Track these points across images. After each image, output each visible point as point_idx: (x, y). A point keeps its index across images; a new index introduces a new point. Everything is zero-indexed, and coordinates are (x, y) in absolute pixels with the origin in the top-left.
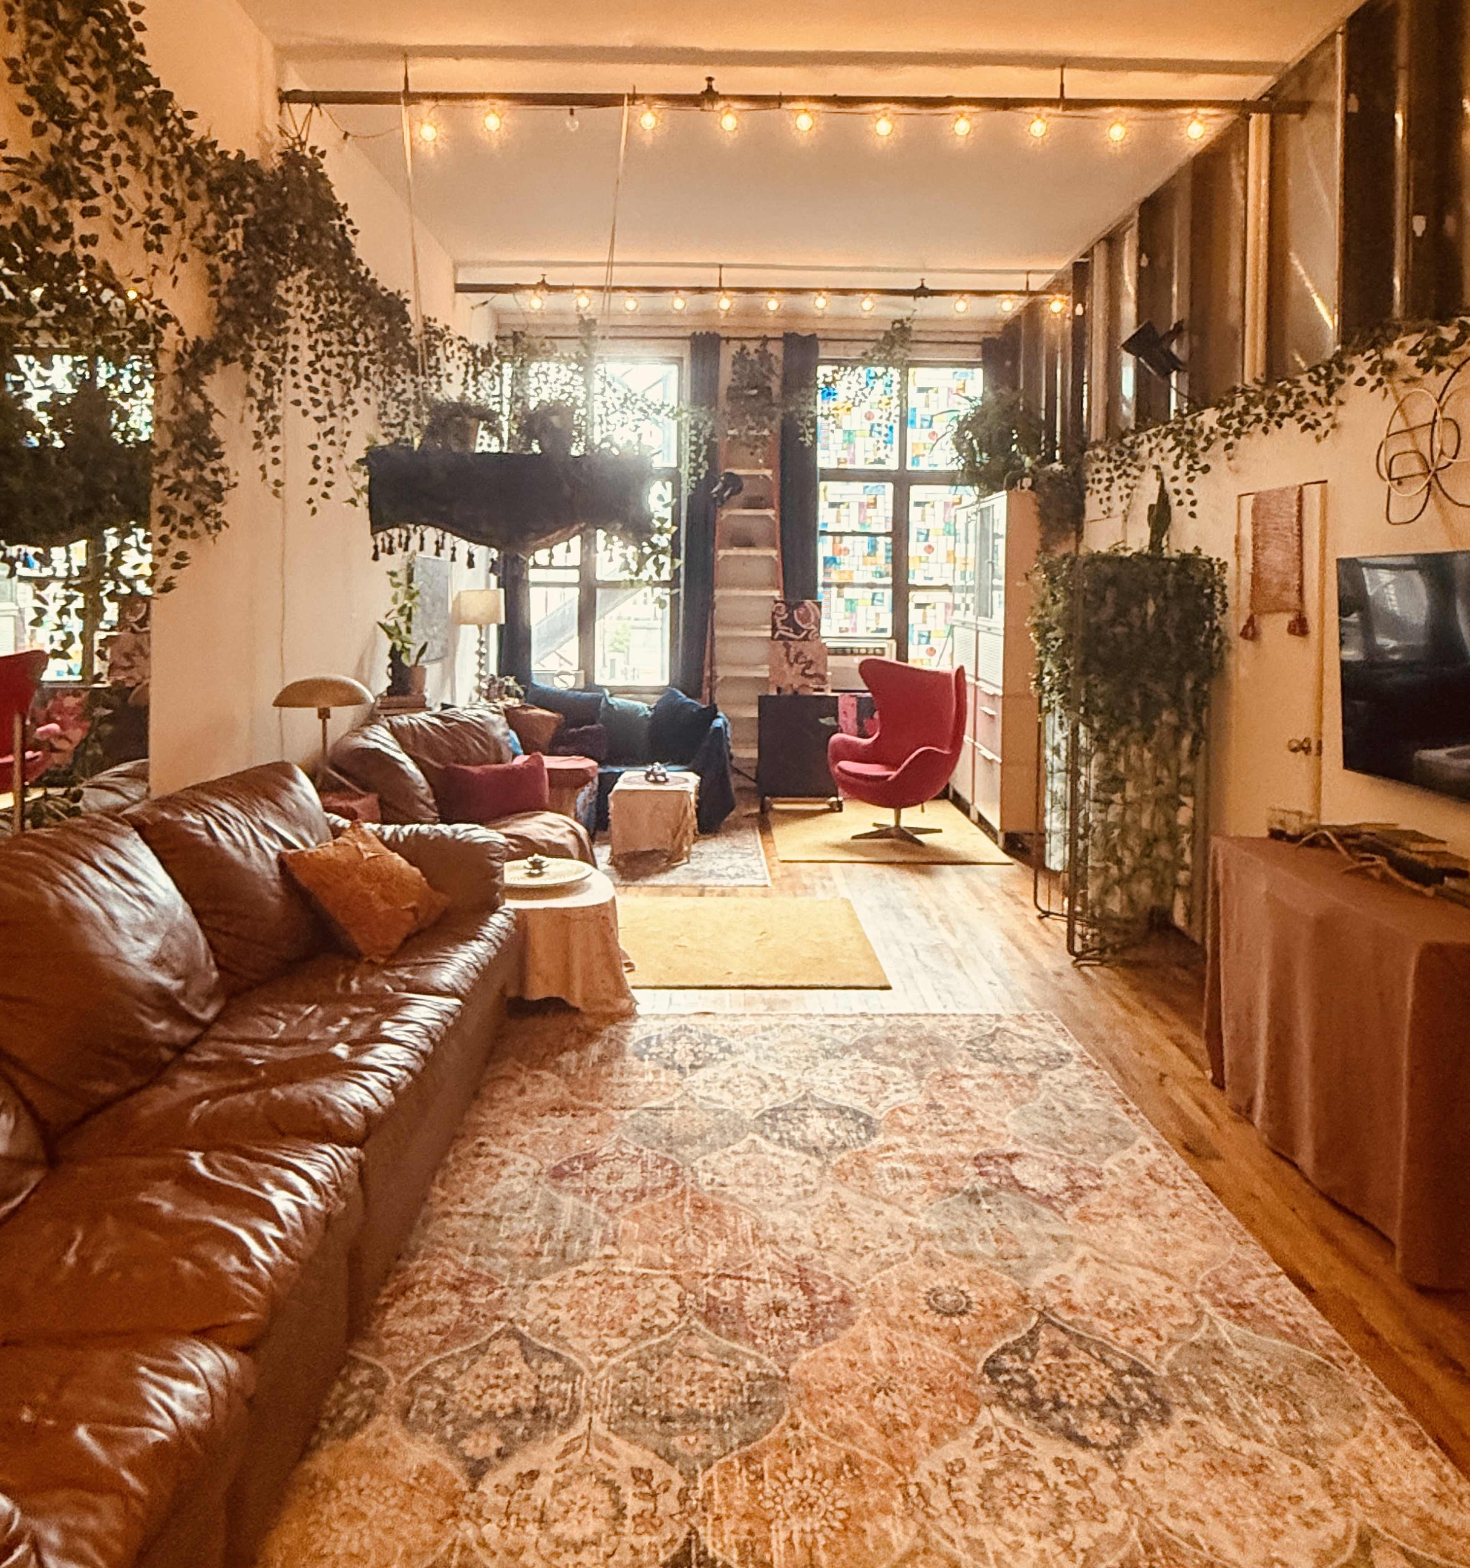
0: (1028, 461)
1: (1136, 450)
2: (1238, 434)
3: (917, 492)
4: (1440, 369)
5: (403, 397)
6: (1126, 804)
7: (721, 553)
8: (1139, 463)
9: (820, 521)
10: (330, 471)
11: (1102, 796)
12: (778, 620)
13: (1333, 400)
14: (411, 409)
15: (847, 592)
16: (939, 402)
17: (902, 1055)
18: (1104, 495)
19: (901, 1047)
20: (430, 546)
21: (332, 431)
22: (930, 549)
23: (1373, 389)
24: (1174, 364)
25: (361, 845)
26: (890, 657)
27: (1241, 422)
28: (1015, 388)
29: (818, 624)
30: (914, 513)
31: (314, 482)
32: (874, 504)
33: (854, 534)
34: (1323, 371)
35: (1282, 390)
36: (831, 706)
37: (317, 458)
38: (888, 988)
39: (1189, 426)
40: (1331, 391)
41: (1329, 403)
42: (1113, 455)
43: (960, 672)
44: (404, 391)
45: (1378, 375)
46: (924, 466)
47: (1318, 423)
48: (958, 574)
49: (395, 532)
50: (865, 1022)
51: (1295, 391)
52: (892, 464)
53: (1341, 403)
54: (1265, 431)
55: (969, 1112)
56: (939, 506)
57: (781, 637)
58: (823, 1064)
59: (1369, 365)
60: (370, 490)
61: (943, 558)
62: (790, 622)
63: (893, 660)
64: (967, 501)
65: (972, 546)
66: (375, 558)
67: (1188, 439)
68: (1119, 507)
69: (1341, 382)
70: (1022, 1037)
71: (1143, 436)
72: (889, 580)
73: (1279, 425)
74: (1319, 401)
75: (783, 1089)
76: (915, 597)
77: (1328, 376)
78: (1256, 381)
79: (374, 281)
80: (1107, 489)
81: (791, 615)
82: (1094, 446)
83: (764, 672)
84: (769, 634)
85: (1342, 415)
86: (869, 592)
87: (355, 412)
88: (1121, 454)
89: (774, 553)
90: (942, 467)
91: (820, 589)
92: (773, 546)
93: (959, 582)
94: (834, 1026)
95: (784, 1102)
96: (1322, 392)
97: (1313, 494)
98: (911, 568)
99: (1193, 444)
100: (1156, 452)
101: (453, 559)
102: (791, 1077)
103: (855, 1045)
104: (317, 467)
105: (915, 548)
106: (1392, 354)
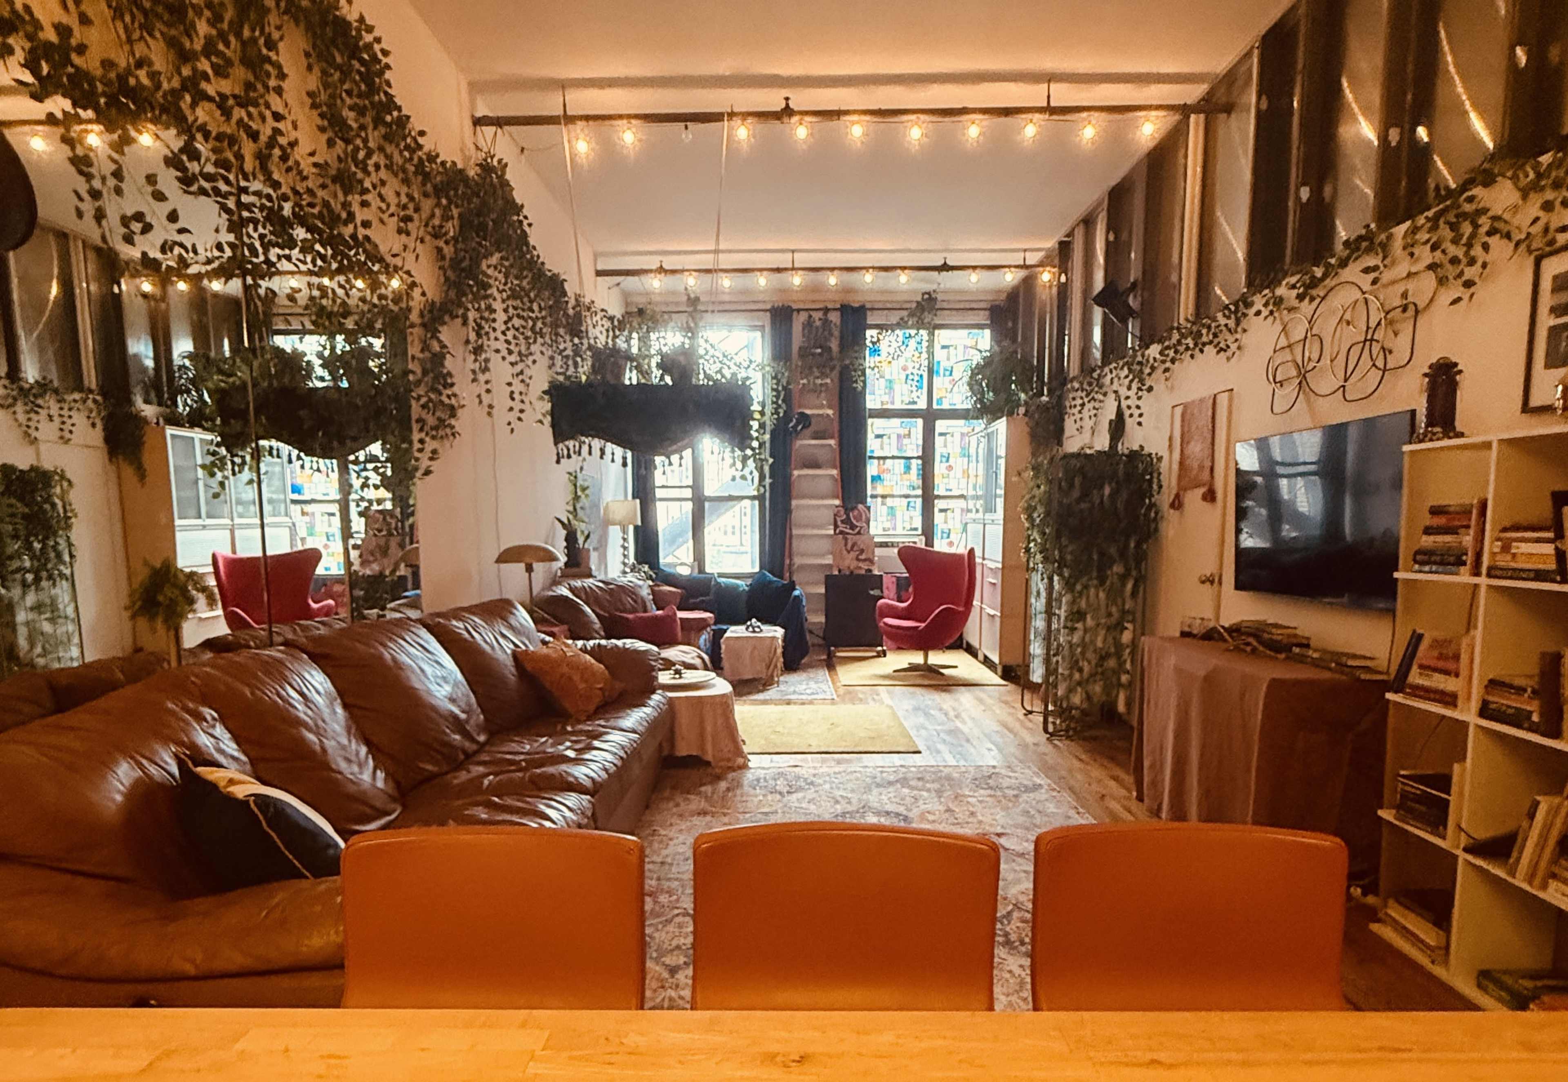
0: (1023, 396)
1: (1102, 381)
2: (1173, 361)
3: (941, 425)
4: (1312, 299)
5: (564, 354)
6: (1086, 631)
7: (796, 473)
8: (1104, 390)
9: (869, 449)
10: (522, 401)
11: (1069, 624)
12: (838, 519)
13: (1239, 329)
14: (570, 362)
15: (889, 501)
16: (957, 354)
17: (928, 785)
18: (1078, 416)
19: (928, 782)
20: (596, 452)
21: (522, 373)
22: (950, 468)
23: (1266, 318)
24: (1131, 313)
25: (565, 649)
26: (921, 544)
27: (1176, 352)
28: (1014, 340)
29: (868, 522)
30: (939, 441)
31: (511, 409)
32: (909, 435)
33: (893, 457)
34: (1232, 308)
35: (1203, 325)
36: (878, 581)
37: (512, 393)
38: (919, 752)
39: (1139, 359)
40: (1238, 322)
41: (1236, 332)
42: (1085, 386)
43: (971, 552)
44: (565, 349)
45: (1271, 307)
46: (945, 406)
47: (1228, 347)
48: (971, 486)
49: (571, 443)
50: (904, 770)
51: (1213, 325)
52: (922, 405)
53: (1245, 331)
54: (1192, 356)
55: (972, 814)
56: (957, 436)
57: (841, 532)
58: (875, 791)
59: (1264, 301)
60: (552, 413)
61: (959, 474)
62: (847, 521)
63: (923, 546)
64: (977, 430)
65: (981, 465)
66: (558, 462)
67: (1138, 368)
68: (1088, 424)
69: (1245, 315)
70: (1010, 777)
71: (1107, 370)
72: (919, 492)
73: (1202, 351)
74: (1230, 330)
75: (849, 803)
76: (939, 504)
77: (1236, 312)
78: (1187, 320)
79: (543, 263)
80: (1080, 412)
81: (848, 516)
82: (1072, 381)
83: (829, 560)
84: (832, 532)
85: (1245, 339)
86: (905, 501)
87: (534, 362)
88: (1090, 384)
89: (835, 472)
90: (959, 406)
91: (869, 500)
92: (834, 467)
93: (971, 492)
94: (882, 772)
95: (850, 808)
96: (1231, 323)
97: (1223, 400)
98: (936, 482)
99: (1141, 372)
100: (1116, 380)
101: (613, 461)
102: (854, 797)
103: (897, 781)
104: (513, 399)
105: (939, 468)
106: (1281, 291)
